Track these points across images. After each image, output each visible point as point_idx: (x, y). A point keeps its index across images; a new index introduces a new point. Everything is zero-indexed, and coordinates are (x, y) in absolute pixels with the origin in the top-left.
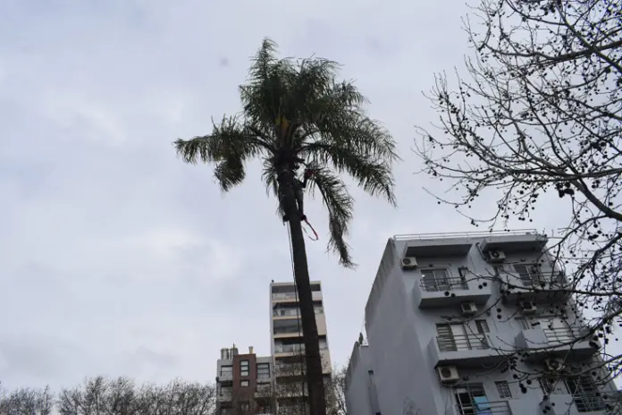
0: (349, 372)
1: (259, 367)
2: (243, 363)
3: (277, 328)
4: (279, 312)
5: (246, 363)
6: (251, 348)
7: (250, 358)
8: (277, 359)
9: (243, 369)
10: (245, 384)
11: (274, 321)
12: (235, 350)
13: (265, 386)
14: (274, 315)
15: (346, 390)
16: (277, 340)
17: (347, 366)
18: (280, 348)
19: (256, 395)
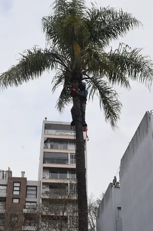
0: (102, 203)
1: (29, 188)
2: (16, 184)
3: (46, 158)
4: (49, 145)
5: (18, 185)
6: (23, 173)
7: (22, 181)
8: (44, 184)
9: (15, 189)
10: (16, 201)
11: (44, 152)
12: (10, 172)
13: (32, 204)
14: (45, 148)
15: (98, 218)
16: (45, 168)
17: (101, 199)
18: (48, 175)
19: (25, 211)
